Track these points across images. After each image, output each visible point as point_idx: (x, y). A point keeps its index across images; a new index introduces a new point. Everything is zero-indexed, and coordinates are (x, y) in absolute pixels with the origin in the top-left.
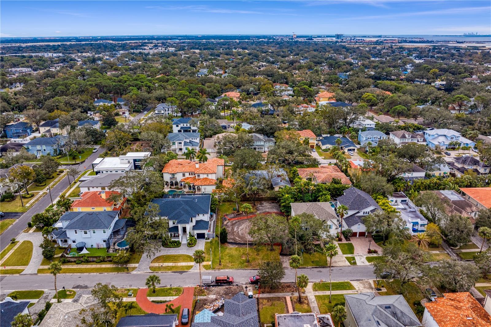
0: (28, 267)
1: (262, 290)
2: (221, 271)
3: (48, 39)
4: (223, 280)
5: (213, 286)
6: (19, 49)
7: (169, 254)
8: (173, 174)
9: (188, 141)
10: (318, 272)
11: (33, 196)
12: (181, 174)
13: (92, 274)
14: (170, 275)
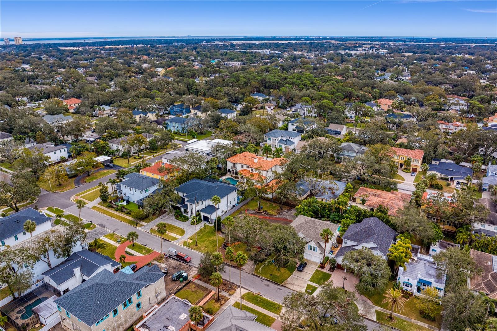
0: (91, 202)
1: (201, 277)
2: (193, 250)
3: (284, 37)
4: (181, 257)
5: (173, 258)
6: (250, 46)
7: (173, 224)
8: (234, 164)
9: (285, 139)
10: (265, 285)
11: (141, 158)
12: (240, 165)
13: (116, 220)
14: (158, 239)
